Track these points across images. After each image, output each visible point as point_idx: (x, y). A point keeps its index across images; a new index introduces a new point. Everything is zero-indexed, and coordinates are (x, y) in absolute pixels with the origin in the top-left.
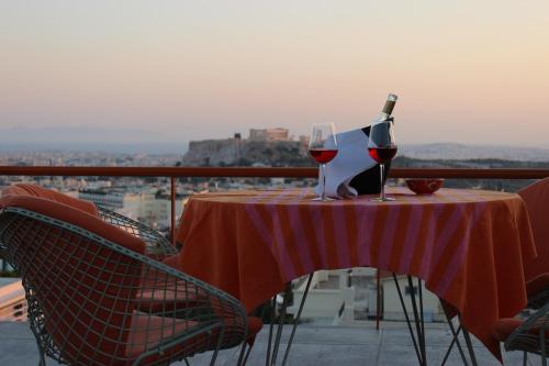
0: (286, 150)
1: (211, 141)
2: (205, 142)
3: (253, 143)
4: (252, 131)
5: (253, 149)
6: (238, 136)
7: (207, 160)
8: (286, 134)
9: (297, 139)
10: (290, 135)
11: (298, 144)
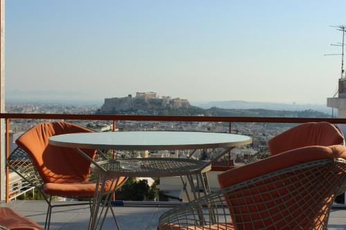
0: (155, 103)
1: (116, 98)
2: (112, 99)
3: (138, 99)
4: (137, 93)
5: (138, 103)
6: (130, 96)
7: (114, 108)
8: (155, 95)
9: (161, 98)
10: (157, 95)
11: (161, 100)
